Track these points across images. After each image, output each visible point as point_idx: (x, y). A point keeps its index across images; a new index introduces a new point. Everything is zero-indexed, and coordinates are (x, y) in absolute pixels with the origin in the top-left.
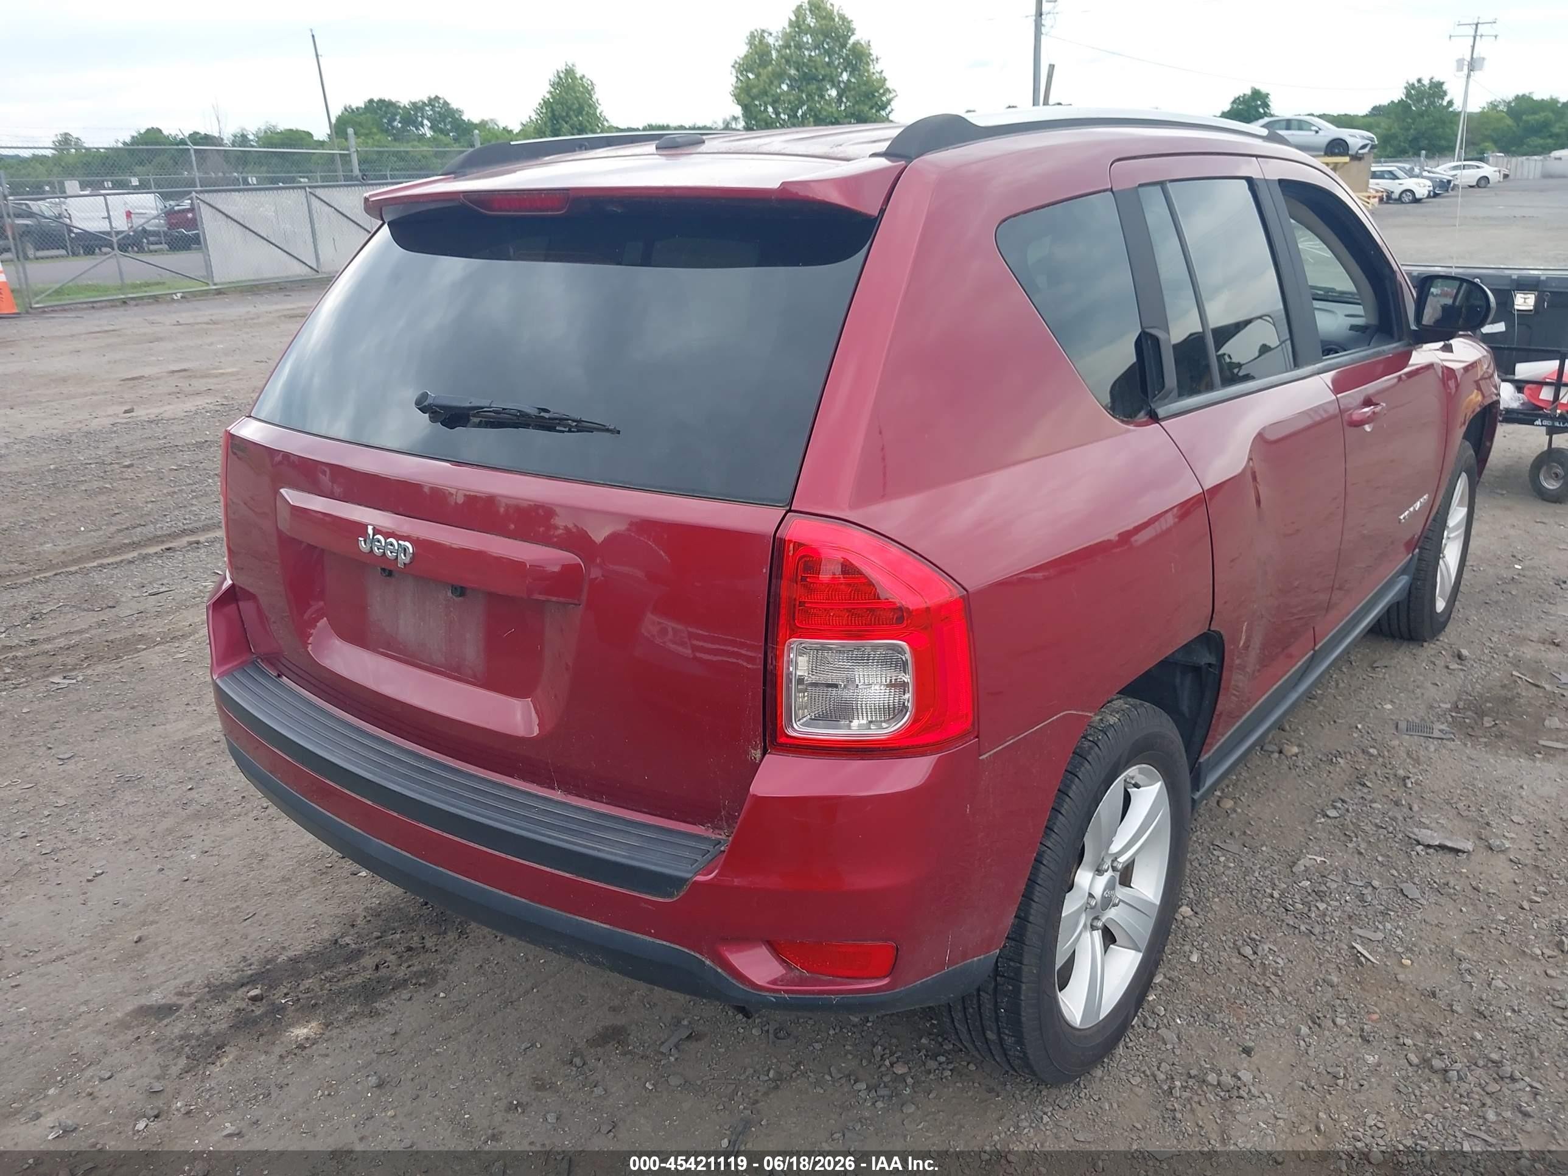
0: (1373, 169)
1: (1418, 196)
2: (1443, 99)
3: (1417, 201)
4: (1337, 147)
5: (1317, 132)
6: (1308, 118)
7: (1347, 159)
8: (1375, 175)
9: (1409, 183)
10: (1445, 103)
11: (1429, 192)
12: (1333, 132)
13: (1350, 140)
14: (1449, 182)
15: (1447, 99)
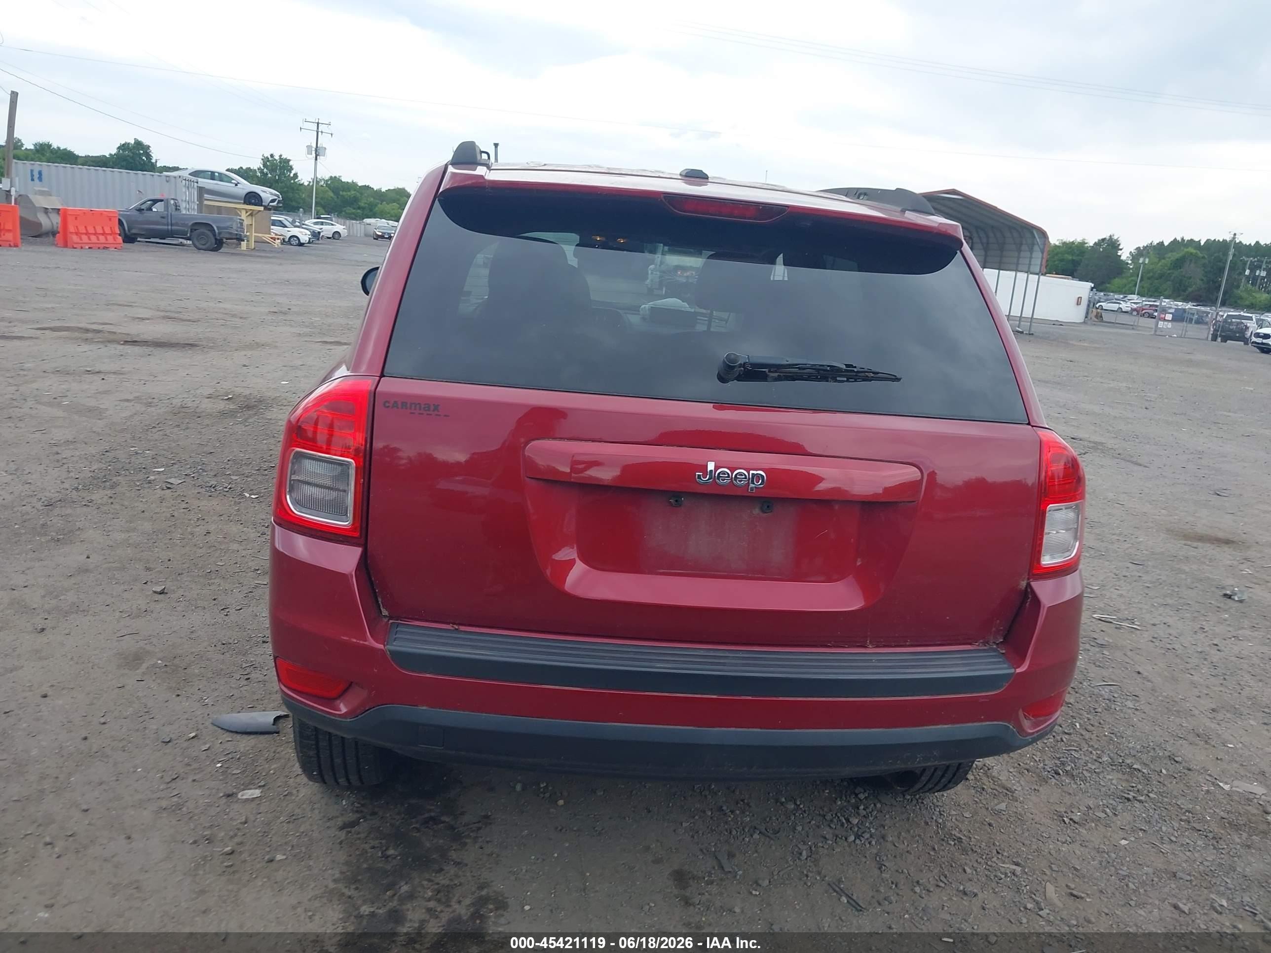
0: (272, 218)
1: (302, 241)
2: (290, 172)
3: (301, 244)
4: (252, 198)
5: (236, 185)
6: (228, 173)
7: (262, 208)
8: (274, 223)
9: (295, 231)
10: (292, 175)
11: (310, 239)
12: (246, 187)
13: (262, 195)
14: (319, 233)
15: (293, 172)
